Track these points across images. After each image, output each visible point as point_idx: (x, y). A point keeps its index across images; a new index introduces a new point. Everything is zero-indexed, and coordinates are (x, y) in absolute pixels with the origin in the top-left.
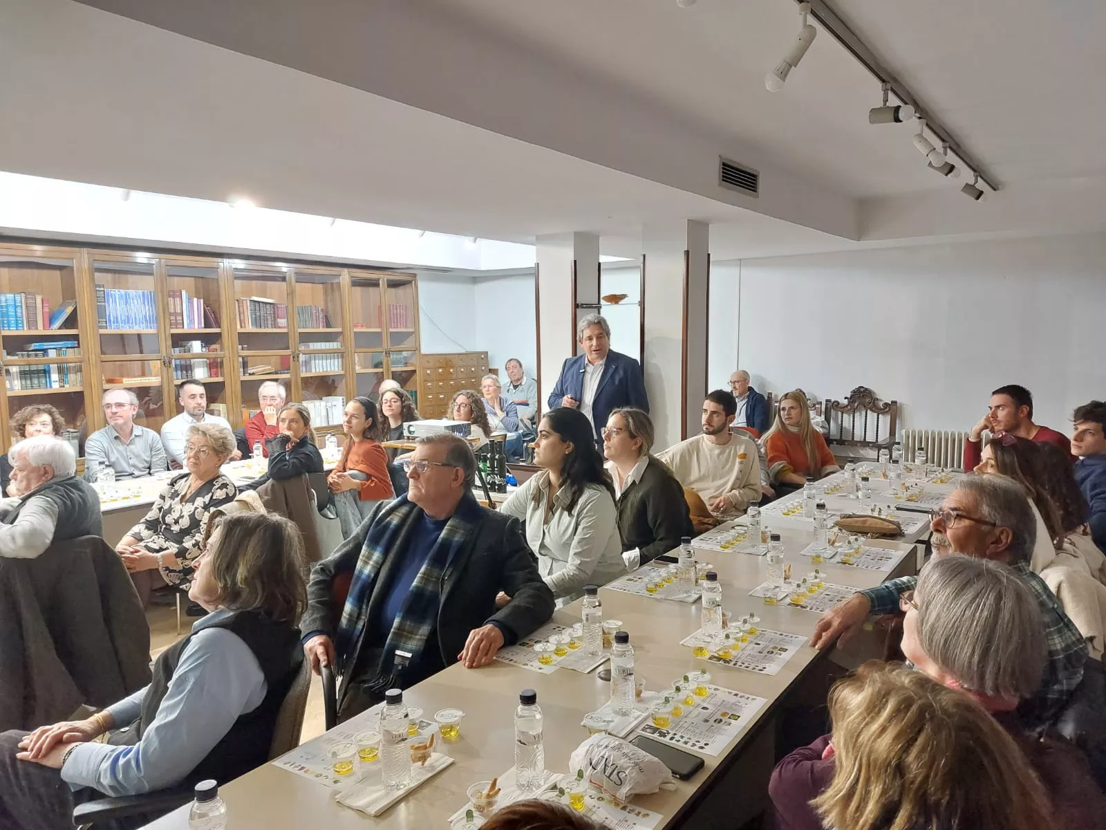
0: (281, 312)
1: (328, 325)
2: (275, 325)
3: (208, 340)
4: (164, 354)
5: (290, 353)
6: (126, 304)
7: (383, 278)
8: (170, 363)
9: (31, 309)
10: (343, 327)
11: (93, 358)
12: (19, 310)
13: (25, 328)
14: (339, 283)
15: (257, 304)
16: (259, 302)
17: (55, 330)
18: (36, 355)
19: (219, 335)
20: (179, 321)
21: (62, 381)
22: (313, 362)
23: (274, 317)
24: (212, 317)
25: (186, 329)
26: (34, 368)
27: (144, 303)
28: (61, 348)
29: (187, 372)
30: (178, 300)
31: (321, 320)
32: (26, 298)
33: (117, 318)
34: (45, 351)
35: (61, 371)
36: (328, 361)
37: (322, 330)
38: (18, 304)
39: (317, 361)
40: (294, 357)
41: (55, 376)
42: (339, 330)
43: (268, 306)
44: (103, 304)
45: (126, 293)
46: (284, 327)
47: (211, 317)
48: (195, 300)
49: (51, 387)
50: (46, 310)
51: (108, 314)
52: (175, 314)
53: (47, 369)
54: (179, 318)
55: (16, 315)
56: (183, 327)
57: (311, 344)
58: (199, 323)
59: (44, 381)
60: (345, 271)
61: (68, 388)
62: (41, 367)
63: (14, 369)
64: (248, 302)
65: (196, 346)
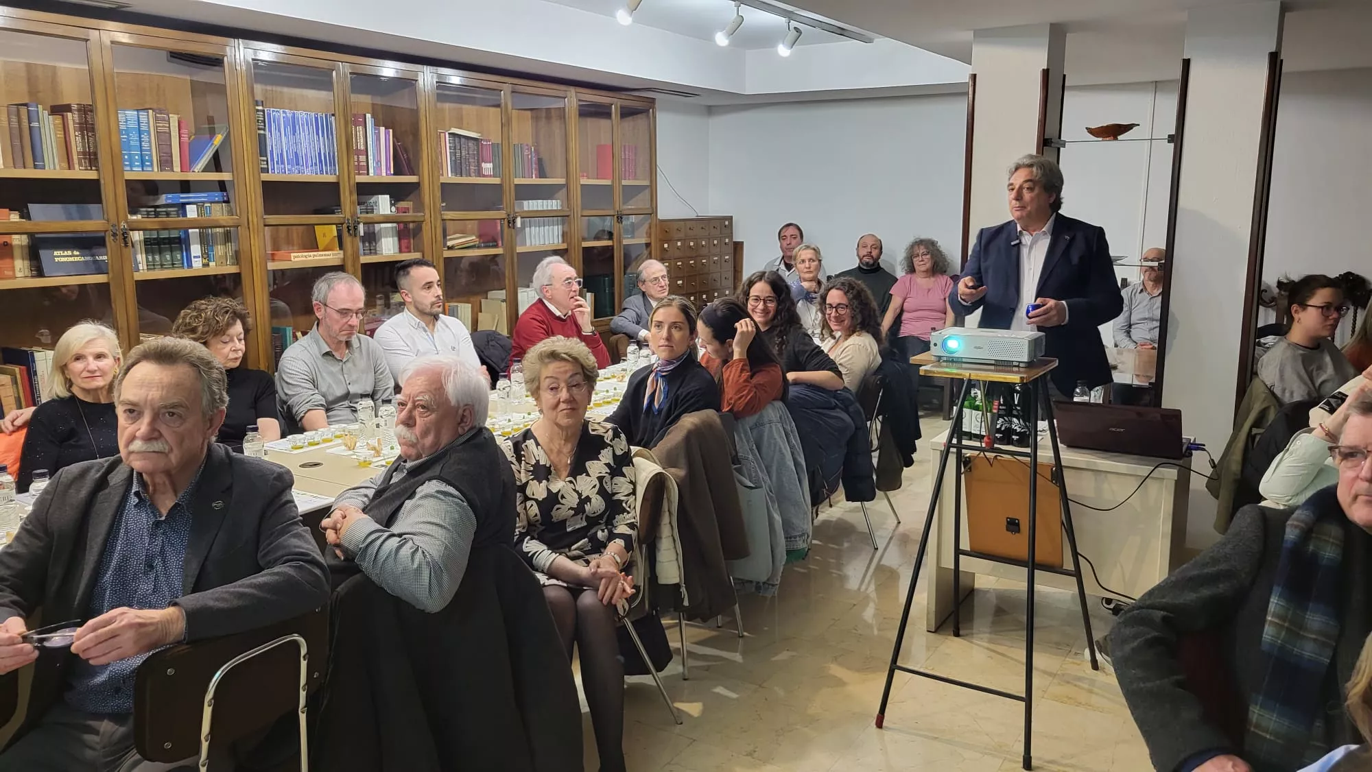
0: (487, 153)
1: (542, 174)
2: (479, 173)
3: (397, 192)
4: (348, 216)
5: (504, 216)
6: (294, 134)
7: (615, 103)
8: (356, 228)
9: (163, 139)
10: (567, 176)
11: (254, 219)
12: (145, 137)
13: (156, 169)
14: (564, 108)
15: (457, 139)
16: (460, 136)
17: (197, 173)
18: (168, 214)
19: (416, 186)
20: (362, 164)
21: (206, 255)
22: (527, 229)
23: (478, 160)
24: (404, 159)
25: (372, 177)
26: (164, 235)
27: (318, 134)
28: (204, 202)
29: (370, 243)
30: (360, 128)
31: (534, 166)
32: (156, 119)
33: (282, 154)
34: (183, 206)
35: (205, 241)
36: (546, 228)
37: (535, 180)
38: (144, 128)
39: (533, 228)
40: (509, 222)
41: (196, 249)
42: (562, 181)
43: (471, 144)
44: (262, 132)
45: (293, 117)
46: (490, 176)
47: (403, 157)
48: (382, 129)
49: (190, 266)
50: (185, 139)
51: (269, 149)
52: (358, 152)
53: (183, 236)
54: (362, 158)
55: (141, 146)
56: (368, 174)
57: (525, 203)
58: (388, 168)
59: (179, 256)
60: (572, 91)
61: (214, 269)
62: (174, 234)
63: (137, 236)
64: (447, 136)
65: (384, 204)
